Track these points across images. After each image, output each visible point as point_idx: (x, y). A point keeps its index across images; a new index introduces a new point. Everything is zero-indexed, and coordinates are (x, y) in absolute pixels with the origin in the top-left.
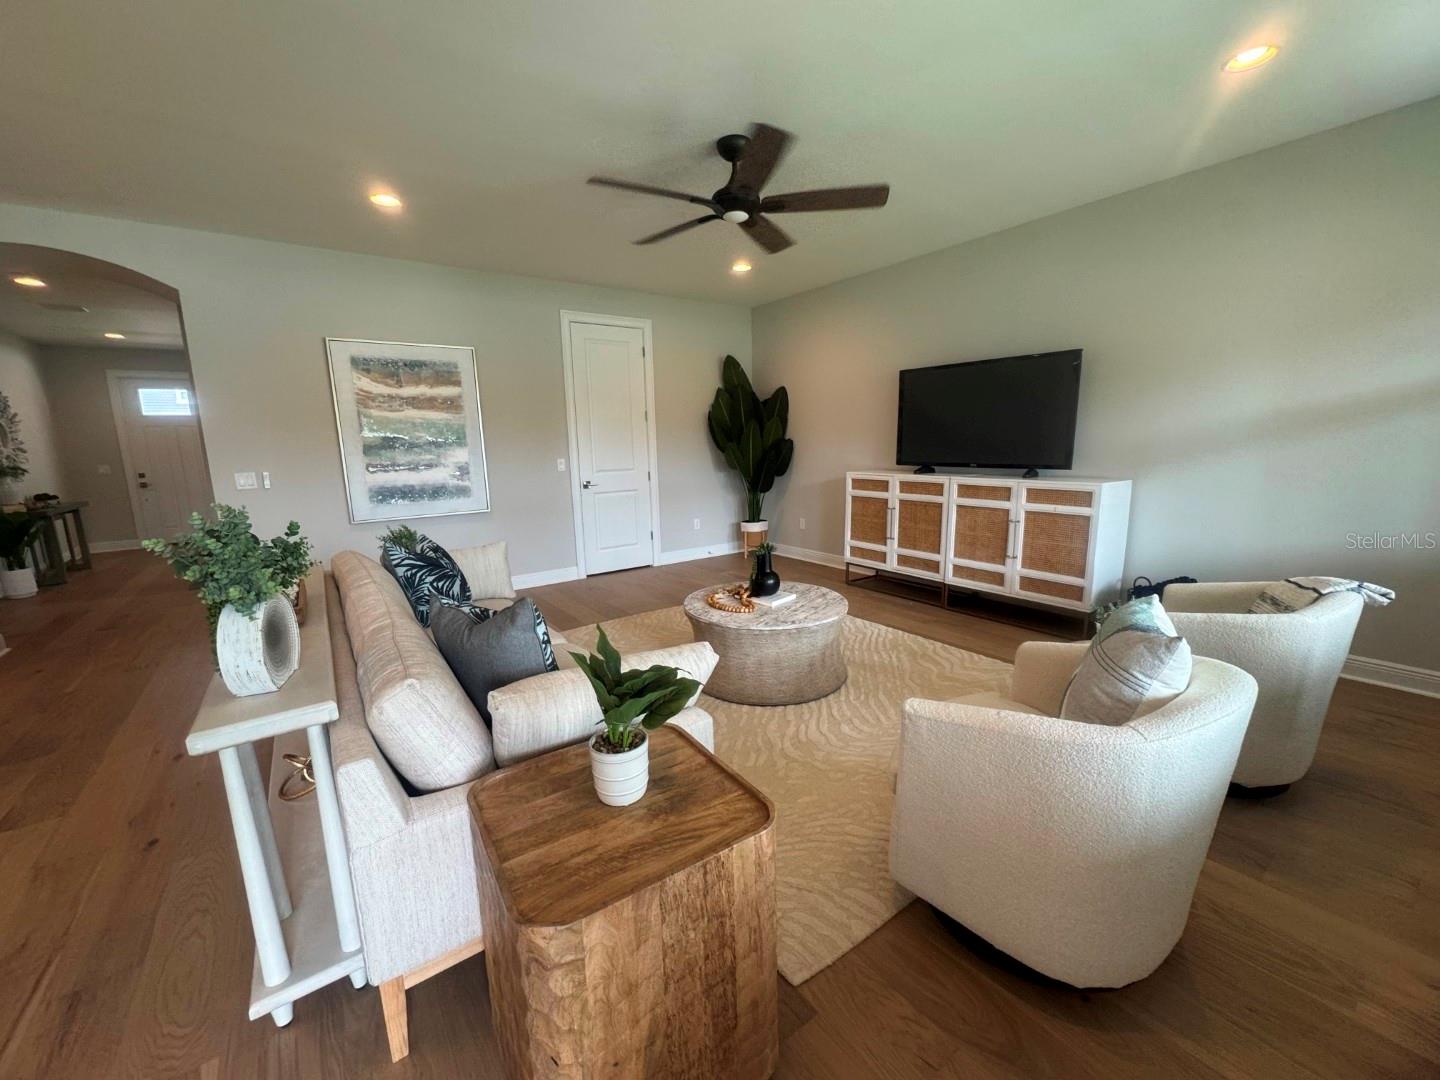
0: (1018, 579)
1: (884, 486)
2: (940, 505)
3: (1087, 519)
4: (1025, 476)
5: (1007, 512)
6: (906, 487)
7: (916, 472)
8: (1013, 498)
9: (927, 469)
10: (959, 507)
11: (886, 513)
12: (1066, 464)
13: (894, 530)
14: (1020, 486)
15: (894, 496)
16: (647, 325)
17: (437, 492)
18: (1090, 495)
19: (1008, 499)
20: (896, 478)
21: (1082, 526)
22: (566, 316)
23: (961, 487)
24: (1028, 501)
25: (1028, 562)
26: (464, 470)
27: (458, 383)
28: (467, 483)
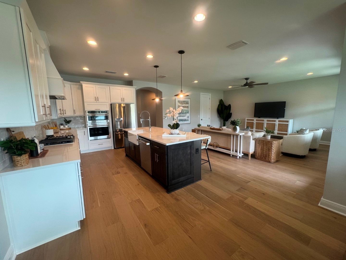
0: (277, 133)
1: (253, 120)
2: (263, 123)
3: (288, 124)
4: (277, 119)
5: (275, 124)
6: (257, 120)
7: (258, 118)
8: (276, 122)
9: (259, 117)
10: (267, 123)
11: (253, 124)
12: (284, 117)
13: (255, 126)
14: (277, 120)
15: (255, 122)
16: (210, 94)
17: (185, 120)
18: (288, 121)
19: (275, 122)
20: (255, 119)
21: (287, 126)
22: (201, 93)
23: (267, 120)
24: (278, 122)
25: (278, 131)
26: (188, 117)
27: (188, 104)
28: (188, 119)
